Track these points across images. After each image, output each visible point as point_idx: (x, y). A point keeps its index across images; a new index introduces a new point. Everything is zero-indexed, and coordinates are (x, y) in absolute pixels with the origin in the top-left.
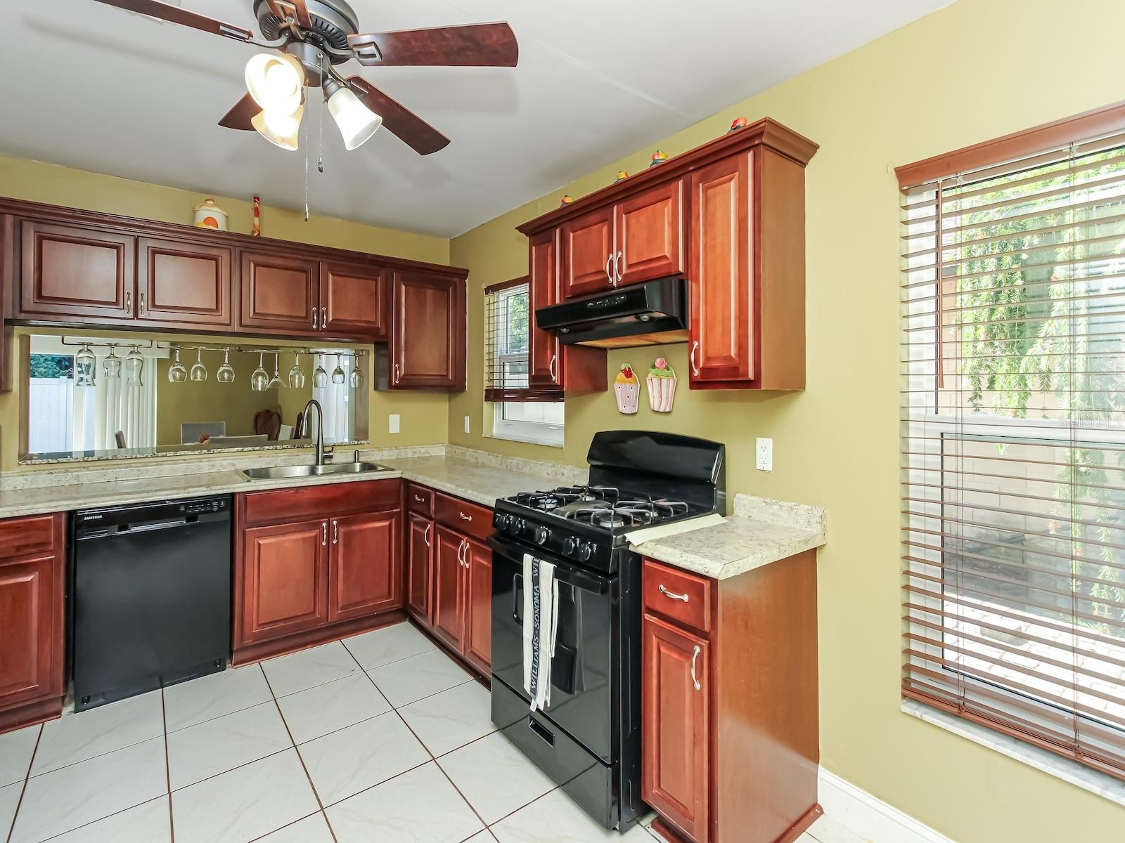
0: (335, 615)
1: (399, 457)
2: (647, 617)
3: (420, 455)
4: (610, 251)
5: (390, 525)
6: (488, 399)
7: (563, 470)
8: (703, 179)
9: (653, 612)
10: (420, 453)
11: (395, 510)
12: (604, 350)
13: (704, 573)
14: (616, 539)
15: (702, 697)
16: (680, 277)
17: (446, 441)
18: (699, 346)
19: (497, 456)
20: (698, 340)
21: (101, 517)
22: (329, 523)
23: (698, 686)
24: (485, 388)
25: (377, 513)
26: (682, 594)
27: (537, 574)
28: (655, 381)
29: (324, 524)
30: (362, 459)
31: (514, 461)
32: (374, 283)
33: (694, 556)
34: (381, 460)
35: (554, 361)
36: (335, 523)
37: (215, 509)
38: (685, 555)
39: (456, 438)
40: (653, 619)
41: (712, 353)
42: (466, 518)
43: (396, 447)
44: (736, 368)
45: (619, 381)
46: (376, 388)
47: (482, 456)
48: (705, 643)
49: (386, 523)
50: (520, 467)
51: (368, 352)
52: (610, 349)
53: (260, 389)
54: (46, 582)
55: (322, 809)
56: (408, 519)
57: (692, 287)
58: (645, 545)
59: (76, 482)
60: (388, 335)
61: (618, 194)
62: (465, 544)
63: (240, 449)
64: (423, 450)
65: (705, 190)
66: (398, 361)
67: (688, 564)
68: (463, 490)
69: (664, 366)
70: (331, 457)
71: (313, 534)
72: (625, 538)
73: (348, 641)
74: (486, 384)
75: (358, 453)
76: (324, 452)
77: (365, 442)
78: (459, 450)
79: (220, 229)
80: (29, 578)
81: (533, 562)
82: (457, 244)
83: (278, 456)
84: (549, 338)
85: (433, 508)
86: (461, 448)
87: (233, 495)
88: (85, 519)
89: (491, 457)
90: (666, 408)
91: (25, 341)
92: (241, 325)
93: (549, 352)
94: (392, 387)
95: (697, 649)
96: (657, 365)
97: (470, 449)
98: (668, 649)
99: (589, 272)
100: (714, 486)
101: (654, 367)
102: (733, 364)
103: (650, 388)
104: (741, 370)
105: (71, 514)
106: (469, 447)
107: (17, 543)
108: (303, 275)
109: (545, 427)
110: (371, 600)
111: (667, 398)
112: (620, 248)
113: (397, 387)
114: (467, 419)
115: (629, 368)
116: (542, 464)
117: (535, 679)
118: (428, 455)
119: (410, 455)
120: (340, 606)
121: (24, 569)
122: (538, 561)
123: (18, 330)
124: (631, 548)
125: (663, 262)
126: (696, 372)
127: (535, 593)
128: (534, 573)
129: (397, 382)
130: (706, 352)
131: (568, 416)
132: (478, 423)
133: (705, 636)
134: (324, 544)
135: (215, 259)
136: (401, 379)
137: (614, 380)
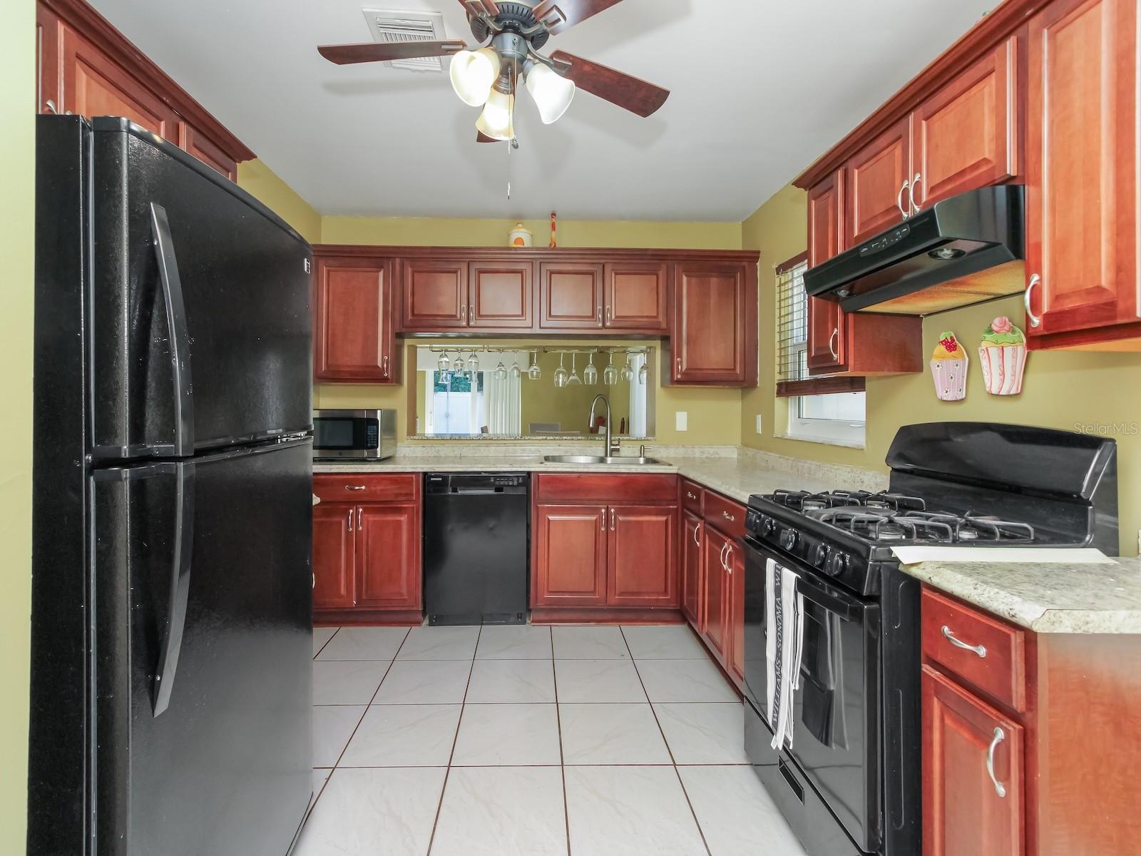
0: (615, 599)
1: (686, 456)
2: (926, 668)
3: (708, 456)
4: (905, 176)
5: (667, 521)
6: (779, 394)
7: (862, 476)
8: (1051, 23)
9: (936, 665)
10: (709, 453)
11: (671, 507)
12: (916, 318)
13: (1007, 616)
14: (875, 550)
15: (1009, 810)
16: (1013, 183)
17: (738, 441)
18: (1040, 280)
19: (788, 459)
20: (1039, 272)
21: (440, 479)
22: (607, 509)
23: (1001, 790)
24: (776, 382)
25: (653, 507)
26: (976, 644)
27: (779, 584)
28: (994, 352)
29: (603, 511)
30: (648, 455)
31: (806, 465)
32: (655, 277)
33: (996, 590)
34: (667, 457)
35: (835, 337)
36: (613, 510)
37: (515, 483)
38: (981, 587)
39: (749, 440)
40: (935, 674)
41: (1064, 287)
42: (728, 517)
43: (683, 446)
44: (1112, 304)
45: (937, 357)
46: (662, 385)
47: (773, 457)
48: (1014, 728)
49: (664, 518)
50: (812, 472)
51: (655, 348)
52: (926, 316)
53: (560, 385)
54: (411, 522)
55: (562, 765)
56: (684, 516)
57: (1029, 192)
58: (922, 566)
59: (437, 455)
60: (668, 329)
61: (914, 96)
62: (728, 547)
63: (544, 437)
64: (712, 451)
65: (1052, 37)
66: (680, 355)
67: (983, 600)
68: (727, 487)
69: (1007, 328)
70: (618, 450)
71: (594, 518)
72: (891, 552)
73: (627, 629)
74: (778, 378)
75: (644, 449)
76: (612, 445)
77: (652, 438)
78: (751, 452)
79: (526, 245)
80: (402, 519)
81: (776, 568)
82: (749, 226)
83: (574, 446)
84: (830, 307)
85: (703, 505)
86: (751, 449)
87: (529, 473)
88: (432, 479)
89: (781, 459)
90: (1010, 389)
91: (413, 350)
92: (540, 328)
93: (830, 325)
94: (675, 382)
95: (1000, 734)
96: (994, 327)
97: (761, 452)
98: (956, 721)
99: (877, 213)
100: (1090, 504)
101: (990, 331)
102: (1105, 298)
103: (984, 363)
104: (1121, 306)
105: (425, 474)
106: (761, 449)
107: (396, 492)
108: (590, 277)
109: (844, 425)
110: (647, 593)
111: (1014, 375)
112: (918, 169)
113: (679, 382)
114: (759, 417)
115: (951, 338)
116: (838, 469)
117: (776, 711)
118: (717, 456)
119: (698, 455)
120: (617, 592)
121: (399, 511)
122: (780, 568)
123: (407, 342)
124: (901, 568)
125: (984, 169)
126: (1036, 321)
127: (777, 607)
128: (776, 582)
129: (679, 376)
130: (1053, 287)
131: (871, 409)
132: (769, 422)
133: (1015, 717)
134: (603, 529)
135: (521, 272)
136: (683, 374)
137: (931, 356)
